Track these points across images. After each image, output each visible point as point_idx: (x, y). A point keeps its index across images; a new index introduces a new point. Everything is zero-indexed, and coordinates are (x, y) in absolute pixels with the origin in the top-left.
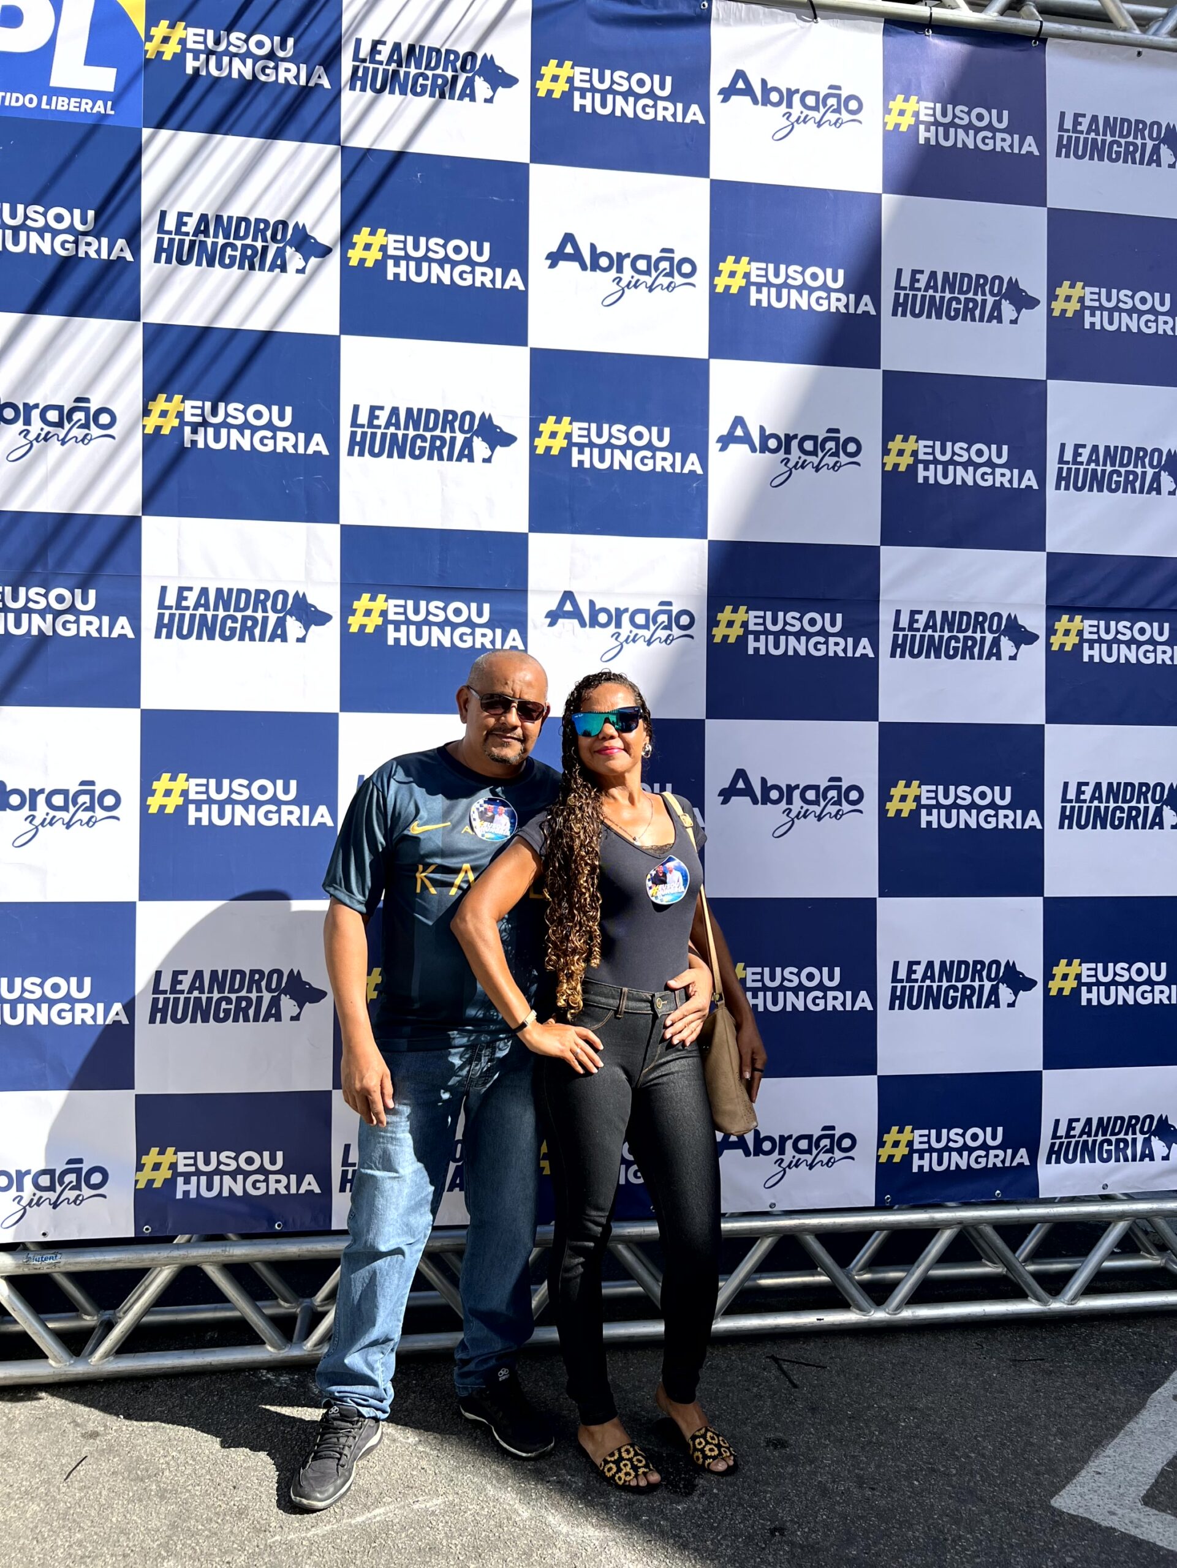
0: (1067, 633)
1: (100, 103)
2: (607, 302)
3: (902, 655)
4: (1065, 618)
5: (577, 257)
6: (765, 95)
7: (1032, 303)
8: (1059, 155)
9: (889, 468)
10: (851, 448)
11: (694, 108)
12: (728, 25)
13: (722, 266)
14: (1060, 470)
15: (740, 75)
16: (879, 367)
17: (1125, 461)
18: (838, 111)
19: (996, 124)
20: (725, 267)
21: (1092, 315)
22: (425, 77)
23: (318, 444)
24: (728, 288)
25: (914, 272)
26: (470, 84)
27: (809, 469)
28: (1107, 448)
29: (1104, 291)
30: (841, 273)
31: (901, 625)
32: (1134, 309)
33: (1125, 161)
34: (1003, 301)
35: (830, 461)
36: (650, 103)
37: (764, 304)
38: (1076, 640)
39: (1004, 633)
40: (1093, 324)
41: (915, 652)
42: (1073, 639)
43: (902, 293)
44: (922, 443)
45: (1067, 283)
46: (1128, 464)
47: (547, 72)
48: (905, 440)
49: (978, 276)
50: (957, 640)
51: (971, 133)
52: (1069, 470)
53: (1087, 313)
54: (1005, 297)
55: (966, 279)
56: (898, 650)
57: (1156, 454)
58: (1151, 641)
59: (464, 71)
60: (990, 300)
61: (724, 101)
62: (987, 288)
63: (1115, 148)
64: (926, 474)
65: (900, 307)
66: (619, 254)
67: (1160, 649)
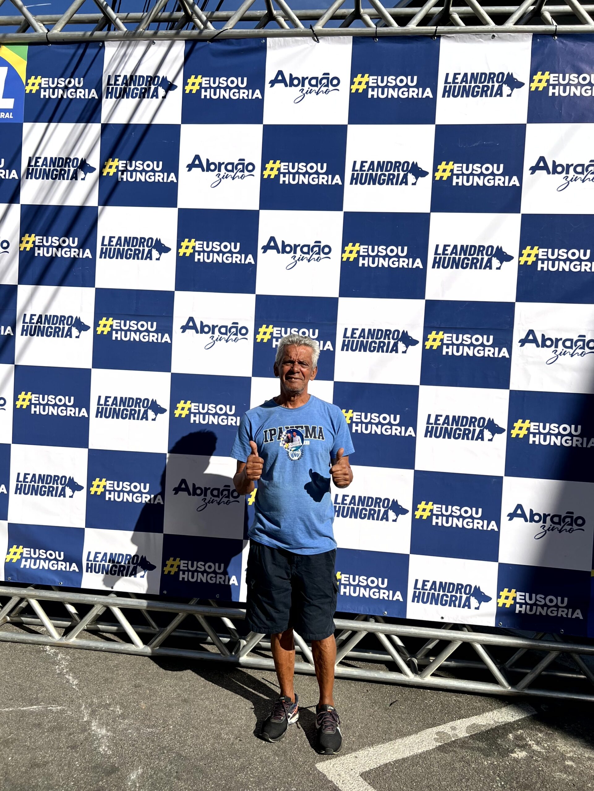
0: (434, 340)
1: (8, 114)
2: (213, 185)
3: (347, 350)
4: (434, 333)
5: (200, 165)
6: (292, 82)
7: (424, 174)
8: (444, 96)
9: (344, 259)
10: (326, 250)
11: (258, 91)
12: (275, 49)
13: (267, 166)
14: (435, 258)
15: (280, 73)
16: (342, 210)
17: (472, 253)
18: (327, 86)
19: (410, 84)
20: (269, 166)
21: (458, 178)
22: (137, 89)
23: (88, 253)
24: (269, 175)
25: (362, 162)
26: (156, 90)
27: (305, 260)
28: (462, 246)
29: (465, 165)
30: (325, 165)
31: (347, 335)
32: (482, 174)
33: (481, 96)
34: (409, 174)
35: (316, 257)
36: (237, 91)
37: (287, 182)
38: (440, 344)
39: (400, 340)
40: (457, 183)
41: (354, 348)
42: (438, 343)
43: (356, 173)
44: (362, 247)
45: (444, 163)
46: (474, 254)
47: (190, 81)
48: (354, 245)
49: (396, 162)
50: (375, 343)
51: (396, 90)
52: (440, 258)
53: (455, 177)
54: (410, 172)
55: (389, 164)
56: (345, 347)
57: (490, 249)
58: (482, 345)
59: (154, 85)
60: (402, 174)
61: (271, 86)
62: (401, 168)
63: (476, 89)
64: (363, 262)
65: (354, 180)
66: (219, 163)
67: (487, 349)
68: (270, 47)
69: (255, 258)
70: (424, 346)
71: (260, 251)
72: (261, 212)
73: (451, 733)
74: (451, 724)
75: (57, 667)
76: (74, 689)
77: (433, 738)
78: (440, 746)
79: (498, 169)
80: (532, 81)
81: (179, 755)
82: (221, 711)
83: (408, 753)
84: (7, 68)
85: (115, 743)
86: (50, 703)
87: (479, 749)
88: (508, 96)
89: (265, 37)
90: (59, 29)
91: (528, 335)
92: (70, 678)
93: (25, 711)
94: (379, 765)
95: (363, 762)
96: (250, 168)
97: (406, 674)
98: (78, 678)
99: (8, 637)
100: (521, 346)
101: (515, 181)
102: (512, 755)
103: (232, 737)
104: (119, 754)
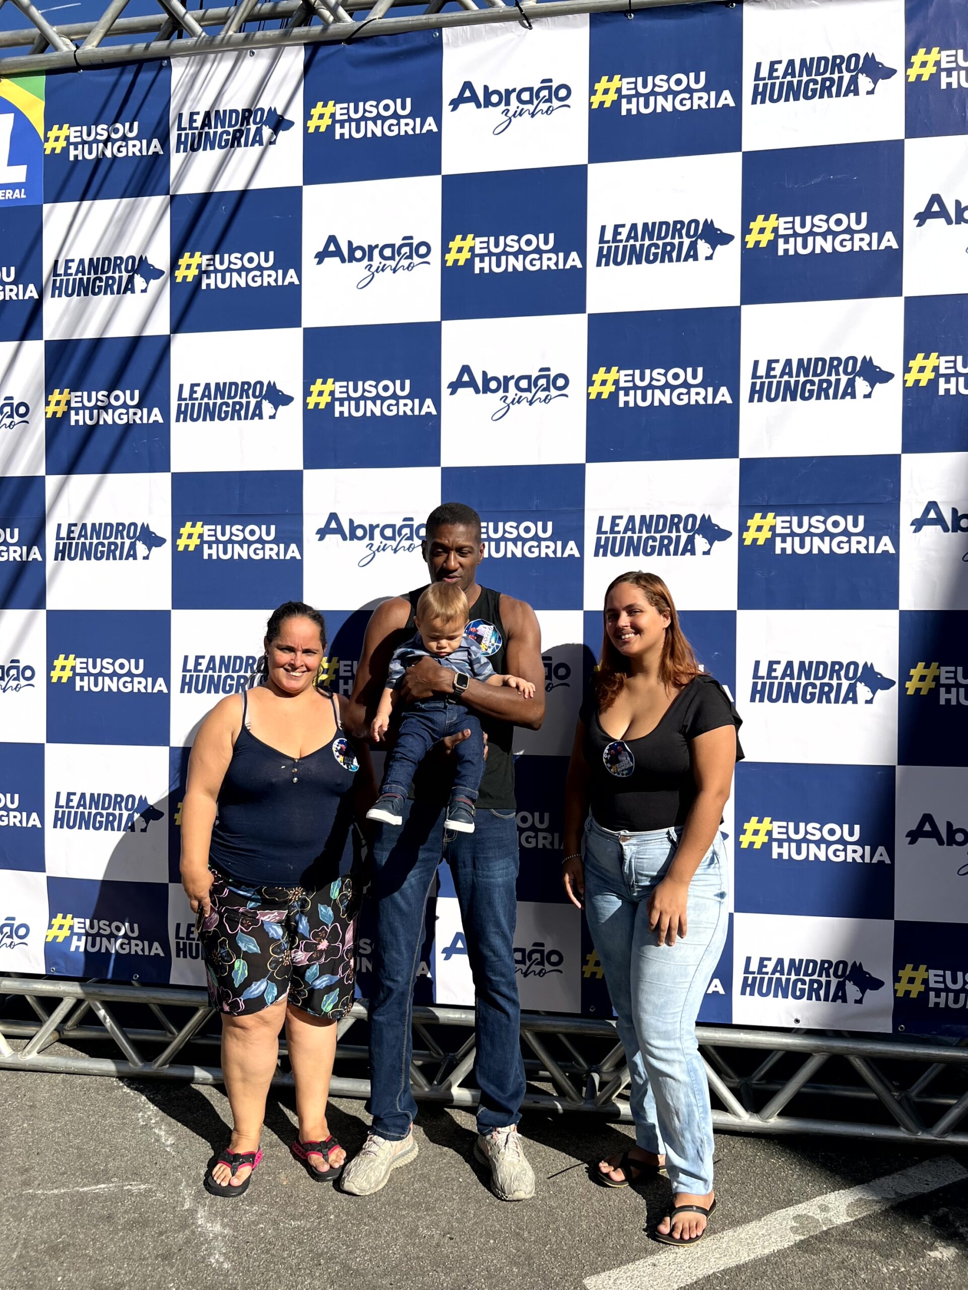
0: (759, 529)
1: (17, 191)
2: (360, 286)
3: (605, 554)
4: (758, 515)
5: (338, 253)
6: (488, 99)
7: (726, 239)
8: (754, 102)
9: (593, 397)
10: (561, 382)
11: (430, 120)
12: (457, 46)
13: (451, 244)
14: (754, 385)
15: (468, 85)
16: (585, 312)
17: (819, 371)
18: (549, 100)
19: (693, 86)
20: (454, 245)
21: (786, 242)
22: (228, 133)
23: (157, 415)
24: (456, 261)
25: (616, 227)
26: (259, 131)
27: (524, 403)
28: (801, 361)
29: (798, 219)
30: (551, 236)
31: (603, 529)
32: (829, 231)
33: (821, 96)
34: (699, 241)
35: (542, 395)
36: (394, 122)
37: (487, 271)
38: (769, 535)
39: (698, 532)
40: (786, 251)
41: (617, 551)
42: (766, 534)
43: (606, 246)
44: (623, 372)
45: (760, 217)
46: (822, 373)
47: (315, 112)
48: (608, 371)
49: (676, 223)
50: (654, 540)
51: (670, 97)
52: (762, 384)
53: (781, 241)
54: (701, 237)
55: (664, 227)
56: (601, 550)
57: (851, 362)
58: (846, 533)
59: (255, 123)
60: (687, 242)
61: (453, 110)
62: (684, 232)
63: (811, 86)
64: (627, 399)
65: (604, 258)
66: (370, 246)
67: (854, 539)
68: (448, 44)
69: (438, 405)
70: (741, 540)
71: (445, 391)
72: (445, 324)
73: (820, 1216)
74: (819, 1200)
75: (140, 1114)
76: (169, 1153)
77: (788, 1227)
78: (801, 1241)
79: (858, 222)
80: (909, 64)
81: (346, 1267)
82: (416, 1185)
83: (746, 1255)
84: (12, 115)
85: (236, 1249)
86: (127, 1179)
87: (874, 1246)
88: (868, 93)
89: (439, 27)
90: (95, 43)
91: (927, 511)
92: (162, 1133)
93: (86, 1193)
94: (695, 1278)
95: (666, 1273)
96: (423, 250)
97: (734, 1113)
98: (173, 1133)
99: (59, 1065)
100: (915, 531)
101: (889, 240)
102: (933, 1254)
103: (436, 1233)
104: (244, 1267)
